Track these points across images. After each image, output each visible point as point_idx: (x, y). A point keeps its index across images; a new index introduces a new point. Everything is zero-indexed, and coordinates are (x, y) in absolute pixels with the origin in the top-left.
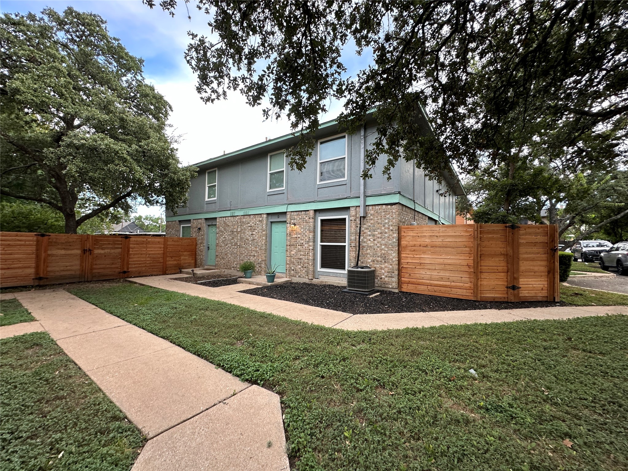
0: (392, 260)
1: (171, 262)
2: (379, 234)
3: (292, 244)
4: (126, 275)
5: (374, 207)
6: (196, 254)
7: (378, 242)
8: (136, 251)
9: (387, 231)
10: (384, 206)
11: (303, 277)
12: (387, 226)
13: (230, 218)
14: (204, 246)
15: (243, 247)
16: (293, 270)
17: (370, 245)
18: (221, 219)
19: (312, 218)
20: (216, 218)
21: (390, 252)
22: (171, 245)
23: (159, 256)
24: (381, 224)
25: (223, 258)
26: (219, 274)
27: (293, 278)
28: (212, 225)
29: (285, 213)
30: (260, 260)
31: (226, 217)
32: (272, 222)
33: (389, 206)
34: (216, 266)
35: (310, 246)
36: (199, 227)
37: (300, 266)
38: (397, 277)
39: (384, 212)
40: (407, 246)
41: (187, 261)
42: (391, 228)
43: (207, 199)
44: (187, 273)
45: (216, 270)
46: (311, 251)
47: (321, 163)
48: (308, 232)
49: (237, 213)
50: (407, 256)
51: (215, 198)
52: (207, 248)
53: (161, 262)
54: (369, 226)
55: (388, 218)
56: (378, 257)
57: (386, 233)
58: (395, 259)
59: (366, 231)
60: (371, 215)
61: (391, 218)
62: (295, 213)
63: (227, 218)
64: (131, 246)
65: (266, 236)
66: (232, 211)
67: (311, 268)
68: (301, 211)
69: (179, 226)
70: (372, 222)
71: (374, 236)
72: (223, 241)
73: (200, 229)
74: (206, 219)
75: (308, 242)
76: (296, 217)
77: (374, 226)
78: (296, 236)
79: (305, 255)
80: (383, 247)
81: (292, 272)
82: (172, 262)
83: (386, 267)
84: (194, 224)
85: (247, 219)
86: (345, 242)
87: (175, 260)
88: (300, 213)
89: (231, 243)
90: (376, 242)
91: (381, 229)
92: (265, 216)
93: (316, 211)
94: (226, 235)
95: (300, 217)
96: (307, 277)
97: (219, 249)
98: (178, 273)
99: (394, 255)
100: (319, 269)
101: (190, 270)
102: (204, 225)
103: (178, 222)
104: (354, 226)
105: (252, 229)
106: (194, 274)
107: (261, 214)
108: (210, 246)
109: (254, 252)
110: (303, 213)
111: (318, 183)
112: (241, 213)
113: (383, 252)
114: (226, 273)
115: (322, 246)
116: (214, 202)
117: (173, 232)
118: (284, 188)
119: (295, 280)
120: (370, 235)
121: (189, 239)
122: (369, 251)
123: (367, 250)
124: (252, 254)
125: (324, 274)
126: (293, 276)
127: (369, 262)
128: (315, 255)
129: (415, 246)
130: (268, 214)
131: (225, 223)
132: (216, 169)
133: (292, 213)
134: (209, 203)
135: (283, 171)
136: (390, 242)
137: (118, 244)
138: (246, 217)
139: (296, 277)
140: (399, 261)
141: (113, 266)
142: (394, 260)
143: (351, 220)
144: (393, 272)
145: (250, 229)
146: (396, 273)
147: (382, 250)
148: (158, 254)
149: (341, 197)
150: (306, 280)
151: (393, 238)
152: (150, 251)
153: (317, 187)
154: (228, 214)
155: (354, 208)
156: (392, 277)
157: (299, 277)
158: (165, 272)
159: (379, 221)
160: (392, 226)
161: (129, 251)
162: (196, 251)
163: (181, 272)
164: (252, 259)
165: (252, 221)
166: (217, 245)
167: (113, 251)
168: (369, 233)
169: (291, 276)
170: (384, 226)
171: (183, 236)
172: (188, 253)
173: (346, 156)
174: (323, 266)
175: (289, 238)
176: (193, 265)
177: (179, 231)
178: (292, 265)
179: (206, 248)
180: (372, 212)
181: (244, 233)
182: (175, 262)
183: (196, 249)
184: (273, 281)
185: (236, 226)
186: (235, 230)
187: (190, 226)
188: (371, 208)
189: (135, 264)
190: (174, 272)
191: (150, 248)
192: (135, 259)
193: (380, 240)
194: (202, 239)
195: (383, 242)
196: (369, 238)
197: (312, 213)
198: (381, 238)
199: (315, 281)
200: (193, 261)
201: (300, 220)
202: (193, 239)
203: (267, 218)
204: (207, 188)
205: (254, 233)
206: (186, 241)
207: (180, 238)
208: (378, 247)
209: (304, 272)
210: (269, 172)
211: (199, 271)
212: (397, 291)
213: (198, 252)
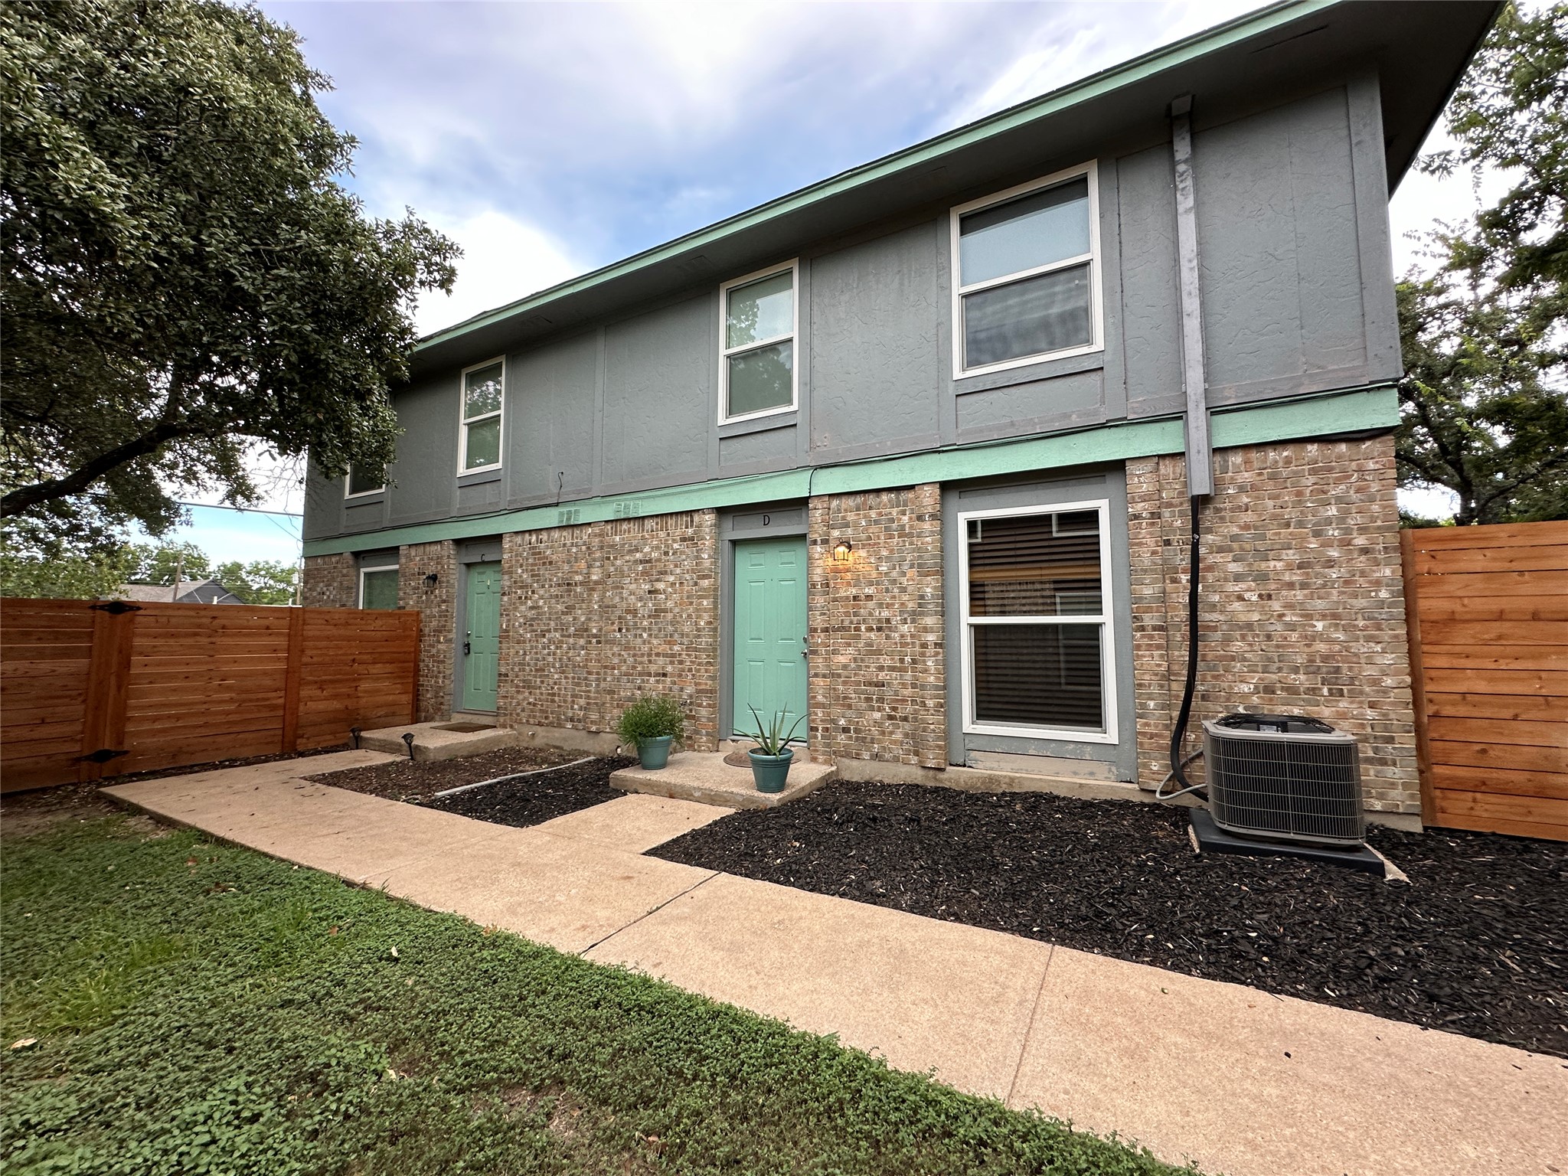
0: (1375, 682)
1: (316, 704)
2: (1289, 567)
3: (835, 623)
4: (108, 767)
5: (1254, 455)
6: (417, 671)
7: (1290, 606)
8: (159, 664)
9: (1334, 553)
10: (1313, 449)
11: (896, 759)
12: (1333, 532)
13: (556, 534)
14: (448, 641)
15: (612, 642)
16: (846, 730)
17: (1243, 618)
18: (519, 539)
19: (933, 517)
20: (498, 538)
21: (1362, 647)
22: (318, 639)
23: (267, 682)
24: (1301, 524)
25: (528, 685)
26: (513, 744)
27: (846, 761)
28: (483, 563)
29: (801, 504)
30: (690, 690)
31: (538, 531)
32: (735, 543)
33: (1343, 447)
34: (499, 716)
35: (926, 630)
36: (430, 572)
37: (877, 715)
38: (1413, 762)
39: (1314, 472)
40: (1452, 619)
41: (381, 699)
42: (1360, 541)
43: (462, 470)
44: (385, 747)
45: (500, 732)
46: (931, 650)
47: (966, 296)
48: (912, 573)
49: (586, 514)
50: (1463, 663)
51: (499, 465)
52: (461, 649)
53: (274, 707)
54: (1234, 538)
55: (1339, 500)
56: (1296, 670)
57: (1330, 563)
58: (1396, 681)
59: (1218, 558)
60: (1242, 489)
61: (1354, 496)
62: (850, 502)
63: (544, 536)
64: (137, 642)
65: (715, 598)
66: (564, 509)
67: (934, 721)
68: (878, 491)
69: (352, 571)
70: (1248, 517)
71: (1262, 577)
72: (529, 623)
73: (433, 578)
74: (459, 542)
75: (914, 613)
76: (851, 517)
77: (1263, 538)
78: (854, 591)
79: (900, 670)
80: (1319, 626)
81: (842, 738)
82: (322, 706)
83: (1343, 716)
84: (410, 562)
85: (630, 534)
86: (1099, 611)
87: (335, 697)
88: (871, 499)
89: (563, 628)
90: (1276, 606)
91: (1301, 549)
92: (709, 519)
93: (946, 487)
94: (540, 597)
95: (873, 514)
96: (914, 760)
97: (511, 650)
98: (345, 747)
99: (1388, 659)
100: (968, 724)
101: (395, 734)
102: (452, 565)
103: (350, 560)
104: (1151, 542)
105: (652, 570)
106: (414, 751)
107: (689, 513)
108: (473, 641)
109: (661, 660)
110: (885, 497)
111: (957, 374)
112: (608, 512)
113: (1321, 647)
114: (538, 742)
115: (978, 629)
116: (493, 480)
117: (332, 593)
118: (795, 407)
119: (858, 770)
120: (1238, 578)
121: (390, 615)
122: (1237, 646)
123: (1227, 640)
124: (653, 668)
125: (991, 745)
126: (847, 755)
127: (1245, 696)
128: (948, 668)
129: (1500, 616)
130: (722, 512)
131: (535, 553)
132: (502, 359)
133: (835, 503)
134: (470, 484)
135: (791, 340)
136: (1361, 603)
137: (76, 636)
138: (625, 526)
139: (858, 757)
140: (1415, 687)
141: (44, 732)
142: (1389, 682)
143: (1136, 517)
144: (1390, 740)
145: (645, 573)
146: (1409, 741)
147: (1310, 639)
148: (265, 673)
149: (1075, 421)
150: (907, 772)
151: (1378, 583)
152: (227, 662)
153: (952, 391)
154: (550, 518)
155: (1149, 466)
156: (1383, 762)
157: (876, 757)
158: (294, 744)
159: (1289, 513)
160: (1363, 530)
161: (127, 664)
162: (416, 663)
163: (358, 743)
164: (655, 689)
165: (652, 543)
166: (504, 636)
167: (45, 666)
168: (1234, 567)
169: (834, 754)
170: (1317, 534)
171: (369, 602)
172: (389, 668)
173: (1095, 254)
174: (983, 713)
175: (820, 600)
176: (408, 710)
177: (353, 589)
178: (837, 711)
179: (457, 647)
180: (1246, 477)
181: (618, 587)
182: (336, 705)
183: (417, 651)
184: (781, 786)
185: (583, 564)
186: (578, 578)
187: (396, 572)
188: (1237, 459)
189: (155, 719)
190: (329, 740)
191: (227, 649)
192: (155, 699)
193: (1299, 595)
194: (444, 615)
195: (1320, 604)
196: (1232, 587)
197: (929, 498)
198: (1304, 586)
199: (955, 777)
200: (406, 699)
201: (874, 529)
202: (410, 614)
203: (717, 525)
204: (463, 433)
205: (661, 586)
206: (379, 622)
207: (355, 613)
208: (1291, 627)
209: (898, 736)
210: (723, 352)
211: (434, 739)
212: (1416, 826)
213: (427, 663)
